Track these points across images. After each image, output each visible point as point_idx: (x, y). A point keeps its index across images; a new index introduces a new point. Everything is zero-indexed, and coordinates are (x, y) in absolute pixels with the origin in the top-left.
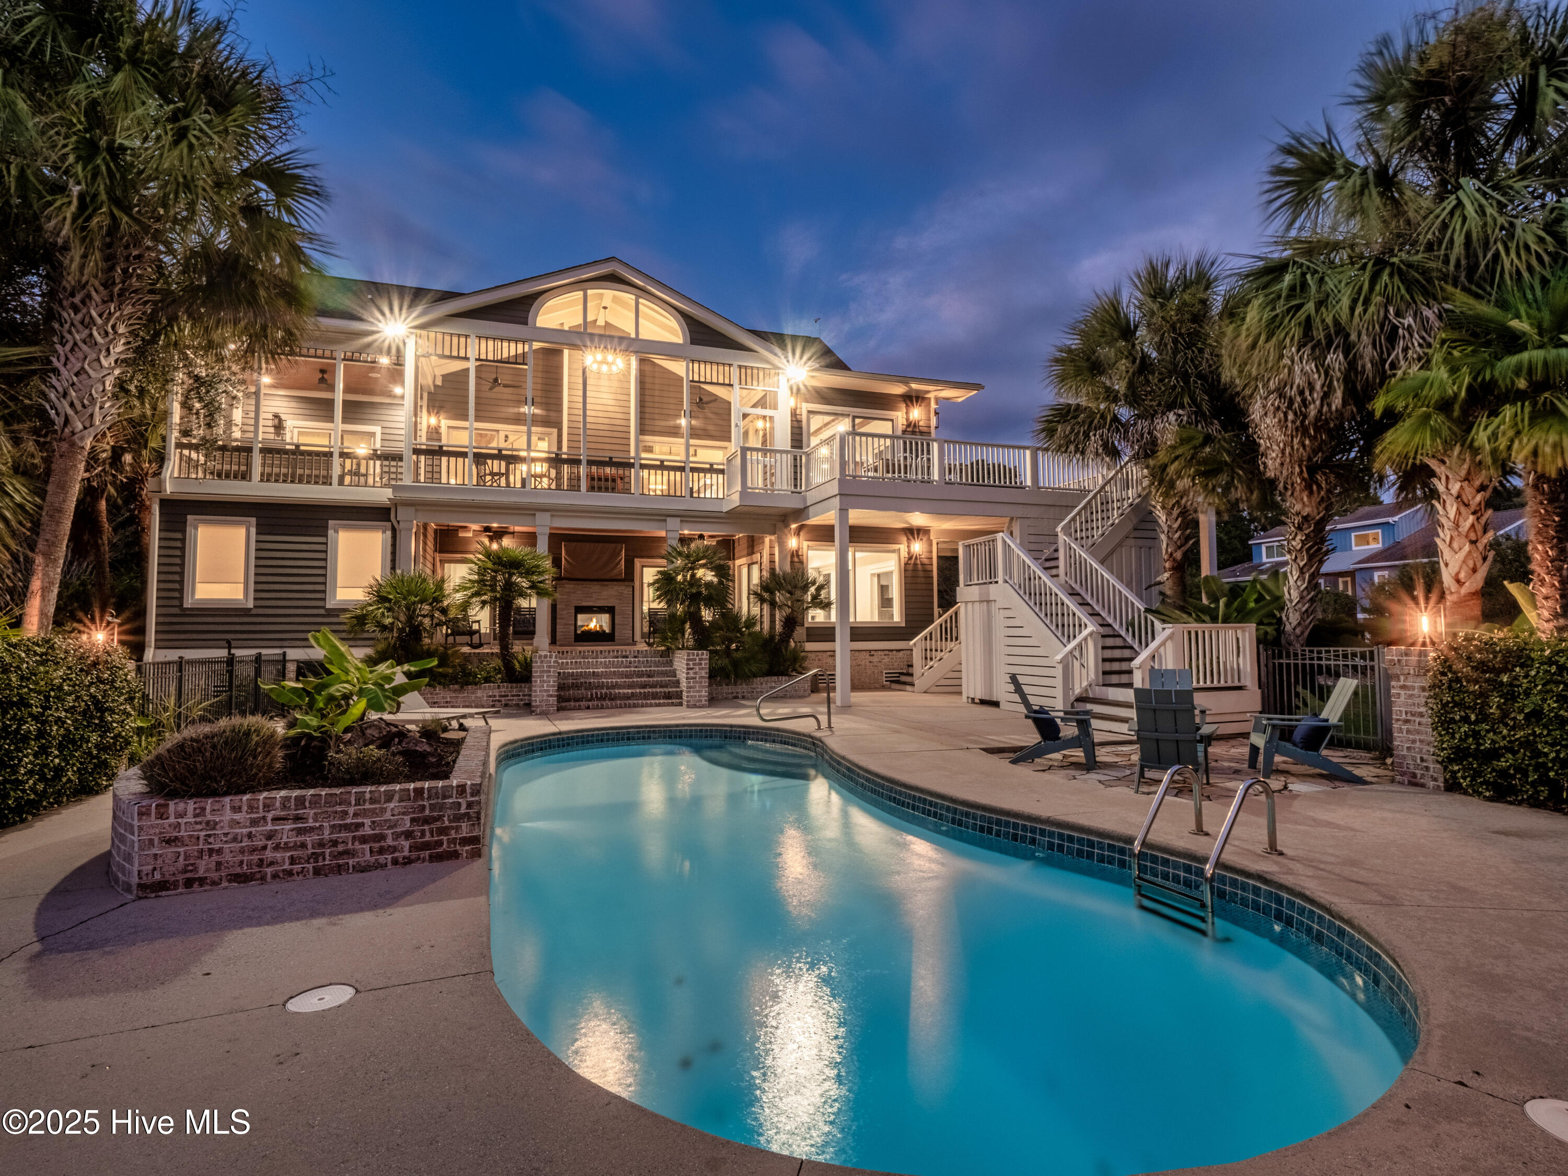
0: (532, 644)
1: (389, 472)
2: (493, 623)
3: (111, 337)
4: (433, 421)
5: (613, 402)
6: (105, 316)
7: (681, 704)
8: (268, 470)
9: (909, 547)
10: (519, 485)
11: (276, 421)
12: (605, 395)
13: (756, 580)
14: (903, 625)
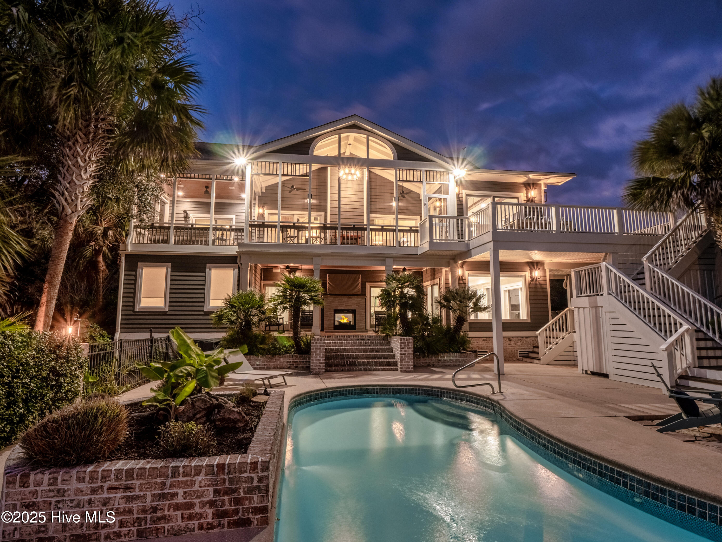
0: (311, 331)
1: (237, 239)
2: (290, 319)
3: (87, 162)
4: (261, 211)
5: (354, 196)
6: (85, 151)
7: (396, 370)
8: (177, 238)
9: (531, 273)
10: (304, 241)
11: (185, 214)
12: (350, 193)
13: (436, 294)
14: (529, 321)
